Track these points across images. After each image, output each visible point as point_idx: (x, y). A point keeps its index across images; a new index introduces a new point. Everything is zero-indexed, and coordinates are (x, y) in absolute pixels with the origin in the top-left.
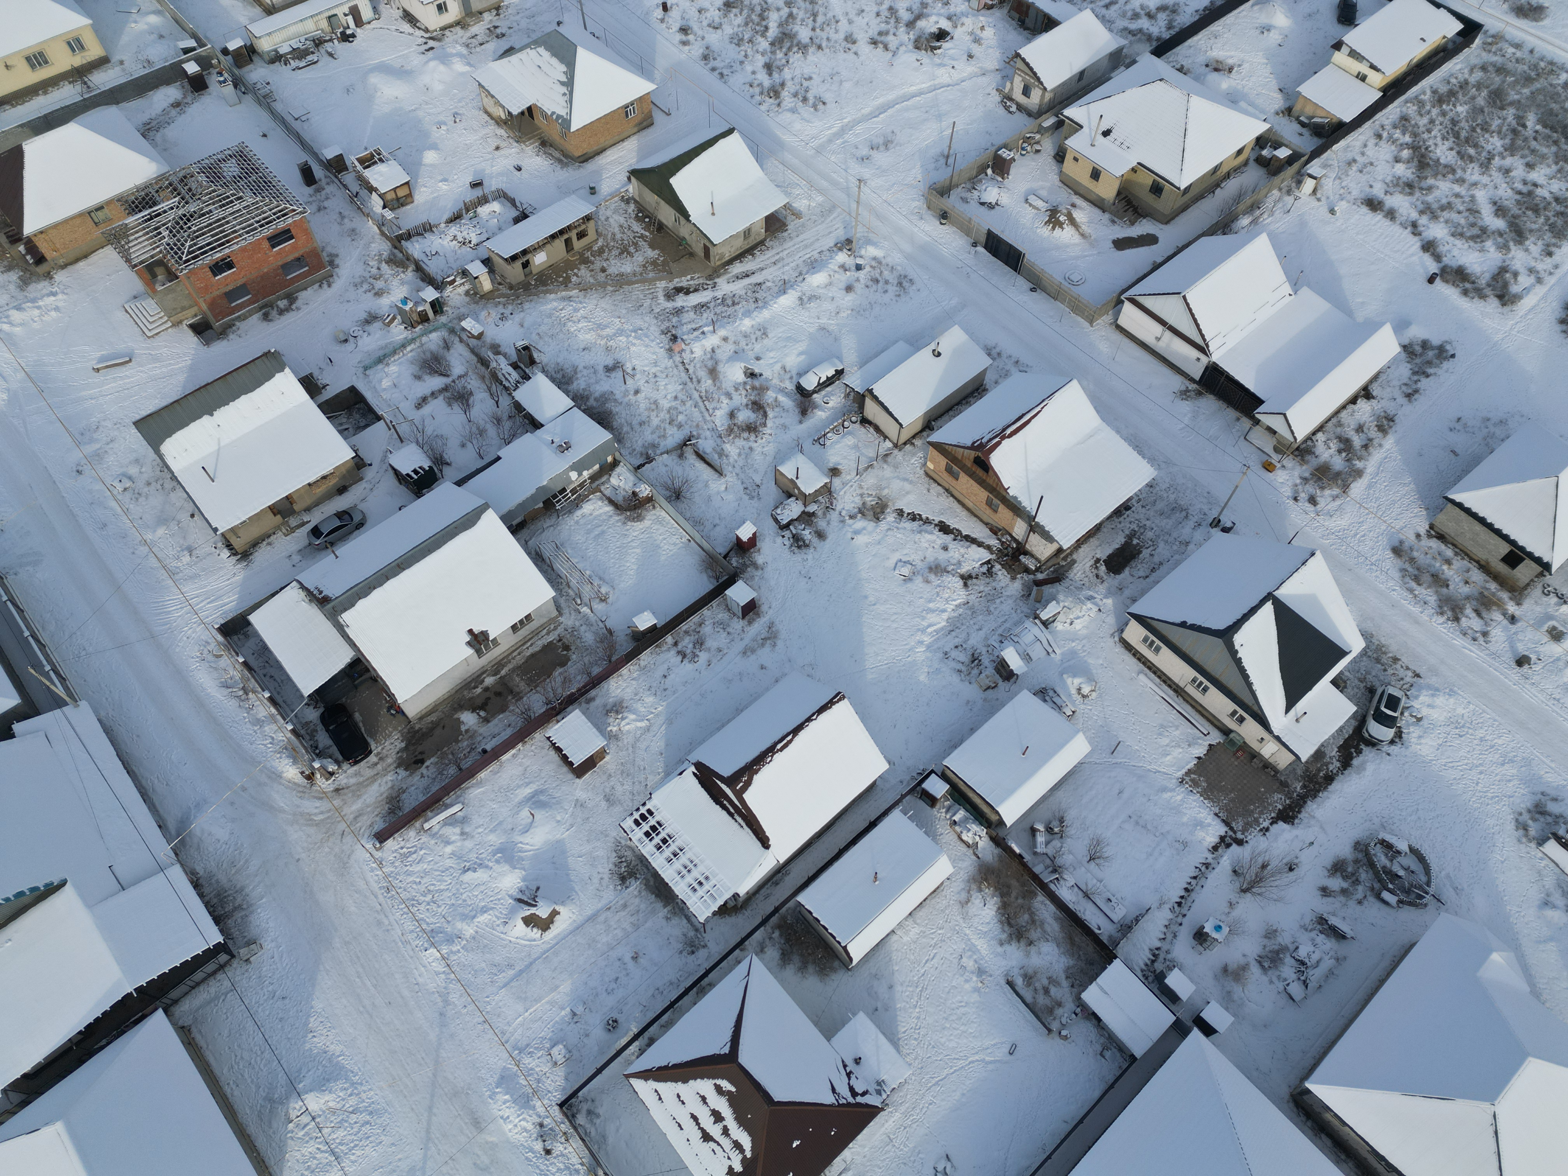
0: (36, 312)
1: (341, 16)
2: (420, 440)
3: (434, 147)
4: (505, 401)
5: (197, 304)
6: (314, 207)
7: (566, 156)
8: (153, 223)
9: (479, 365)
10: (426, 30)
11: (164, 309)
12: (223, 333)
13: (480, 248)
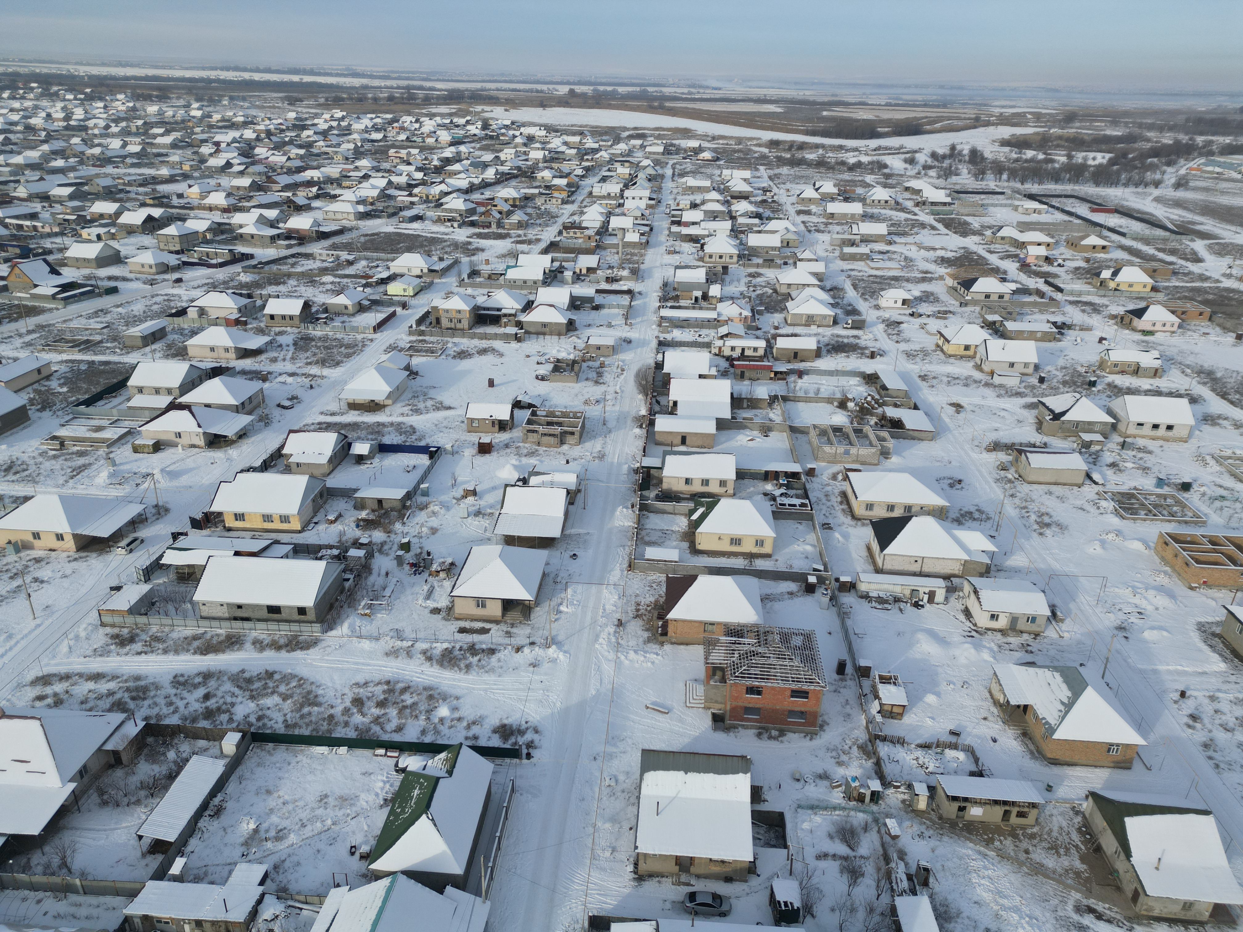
0: (642, 658)
1: (921, 592)
2: (804, 882)
3: (938, 694)
4: (885, 899)
5: (725, 704)
6: (833, 688)
7: (1039, 752)
8: (734, 647)
9: (882, 858)
10: (975, 625)
11: (706, 696)
12: (728, 729)
13: (932, 777)
